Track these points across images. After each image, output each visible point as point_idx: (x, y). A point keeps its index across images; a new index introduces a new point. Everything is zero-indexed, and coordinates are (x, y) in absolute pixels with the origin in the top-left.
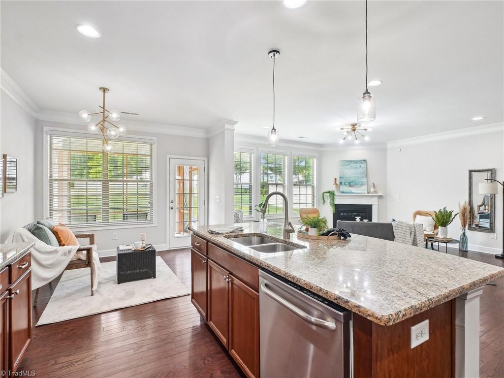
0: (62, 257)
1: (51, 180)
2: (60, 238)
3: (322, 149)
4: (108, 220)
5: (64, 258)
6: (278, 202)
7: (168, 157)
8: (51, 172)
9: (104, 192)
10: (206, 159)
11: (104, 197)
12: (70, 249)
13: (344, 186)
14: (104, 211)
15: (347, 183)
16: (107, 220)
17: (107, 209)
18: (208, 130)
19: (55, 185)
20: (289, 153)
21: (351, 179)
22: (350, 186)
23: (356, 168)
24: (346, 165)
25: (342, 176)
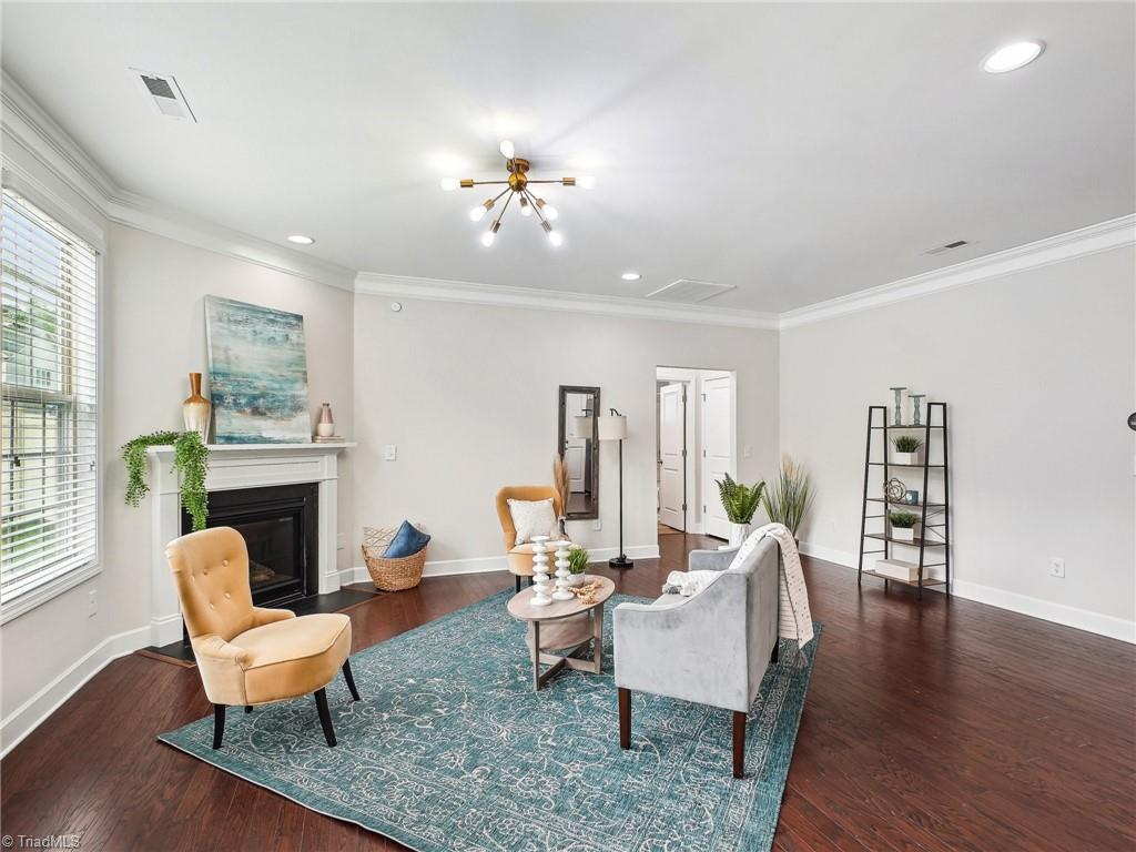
13: (234, 413)
15: (243, 401)
21: (257, 383)
22: (256, 412)
23: (271, 340)
24: (237, 322)
25: (221, 367)
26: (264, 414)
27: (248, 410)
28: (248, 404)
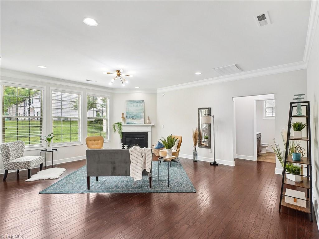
13: (129, 119)
21: (134, 114)
22: (133, 119)
23: (137, 106)
24: (130, 104)
25: (127, 112)
26: (134, 119)
27: (131, 119)
28: (131, 118)
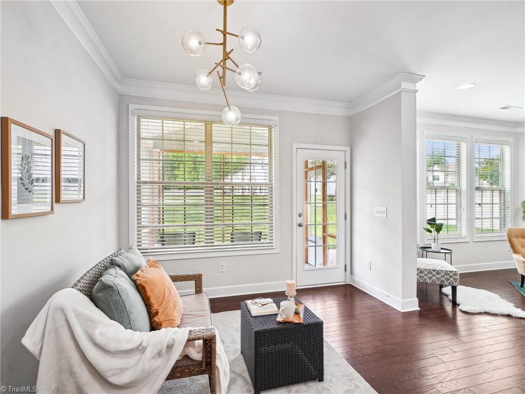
0: (153, 362)
1: (140, 183)
2: (149, 299)
3: (519, 130)
4: (213, 242)
5: (159, 362)
6: (449, 217)
7: (295, 146)
8: (139, 171)
9: (207, 201)
10: (348, 149)
11: (207, 208)
12: (171, 342)
14: (207, 229)
16: (211, 243)
17: (211, 225)
18: (351, 102)
19: (145, 190)
20: (468, 137)
